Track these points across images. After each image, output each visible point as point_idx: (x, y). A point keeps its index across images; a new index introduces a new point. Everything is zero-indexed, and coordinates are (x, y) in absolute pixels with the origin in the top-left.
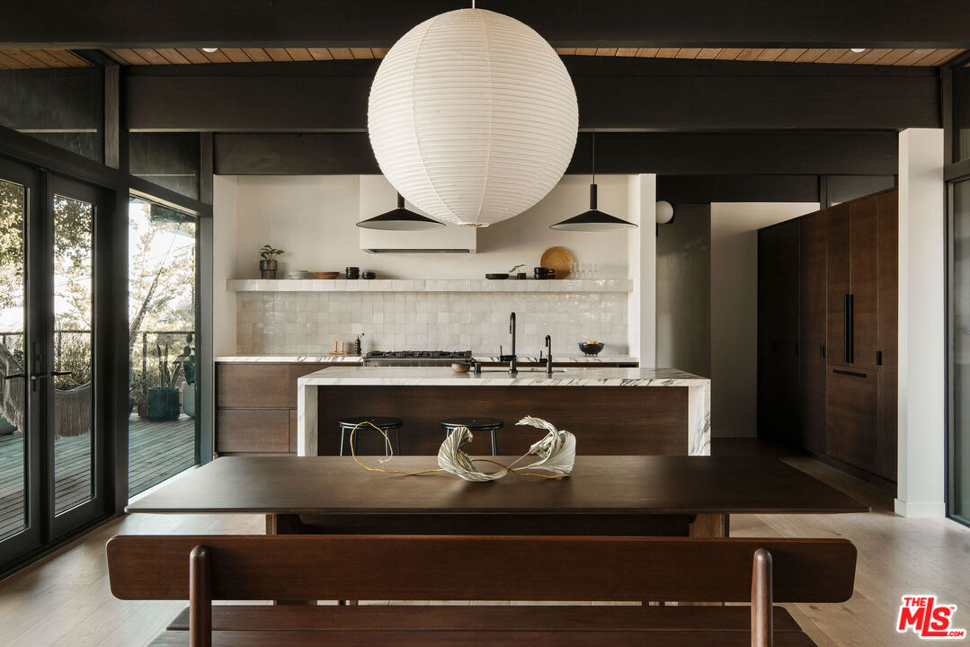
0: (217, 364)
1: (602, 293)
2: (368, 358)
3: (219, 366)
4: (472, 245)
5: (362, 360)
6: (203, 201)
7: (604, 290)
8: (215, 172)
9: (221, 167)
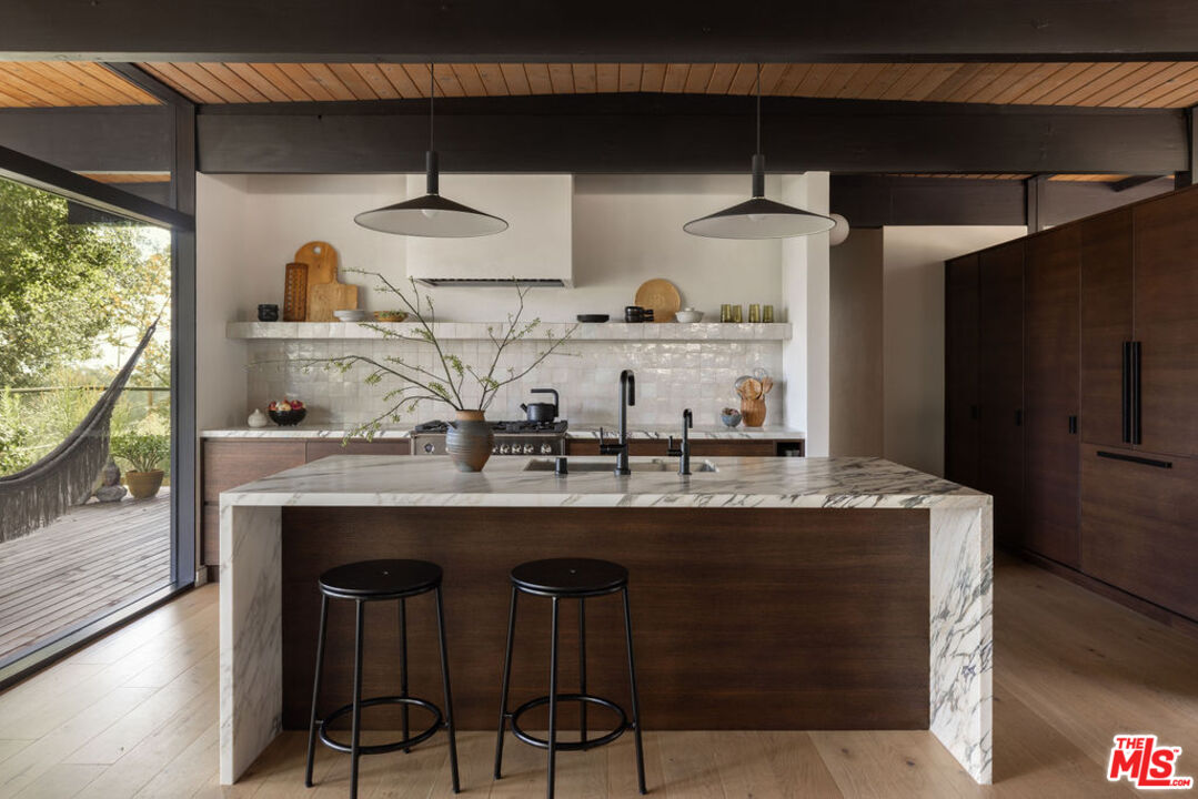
0: (204, 440)
1: (747, 341)
2: (419, 432)
3: (207, 445)
4: (566, 273)
5: (409, 436)
6: (182, 210)
7: (750, 338)
8: (198, 168)
9: (206, 160)
